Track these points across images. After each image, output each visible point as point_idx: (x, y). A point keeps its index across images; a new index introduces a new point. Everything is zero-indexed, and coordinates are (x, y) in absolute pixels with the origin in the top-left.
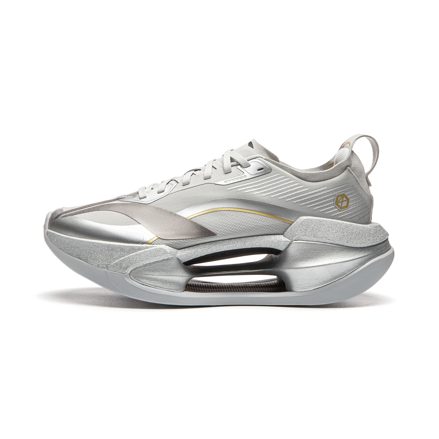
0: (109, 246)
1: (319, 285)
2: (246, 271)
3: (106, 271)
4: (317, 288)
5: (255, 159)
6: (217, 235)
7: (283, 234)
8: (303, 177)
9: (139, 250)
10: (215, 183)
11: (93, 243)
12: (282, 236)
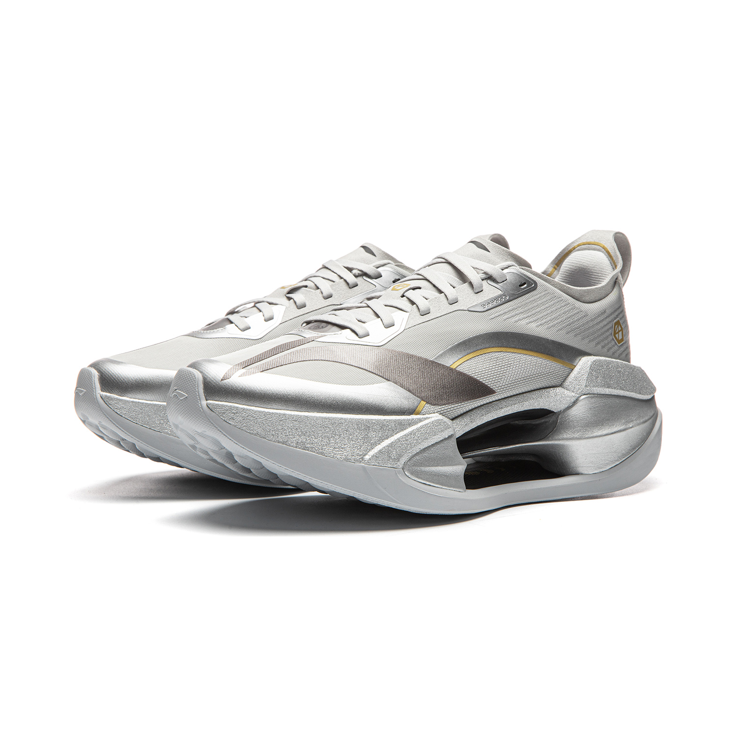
0: (358, 422)
1: (618, 460)
2: (495, 450)
3: (363, 466)
4: (615, 465)
5: (507, 268)
6: (496, 392)
7: (561, 385)
8: (577, 295)
9: (409, 425)
10: (469, 309)
11: (329, 418)
12: (560, 388)
